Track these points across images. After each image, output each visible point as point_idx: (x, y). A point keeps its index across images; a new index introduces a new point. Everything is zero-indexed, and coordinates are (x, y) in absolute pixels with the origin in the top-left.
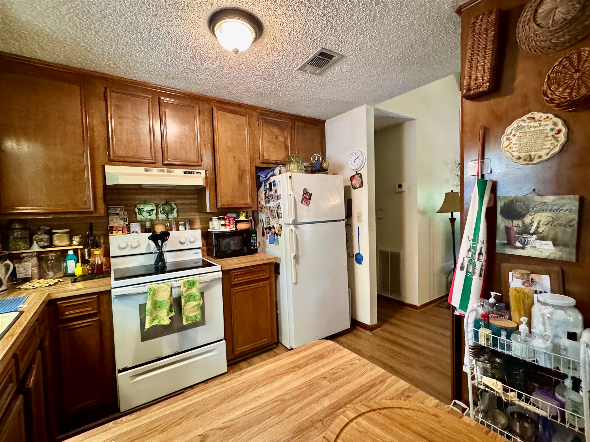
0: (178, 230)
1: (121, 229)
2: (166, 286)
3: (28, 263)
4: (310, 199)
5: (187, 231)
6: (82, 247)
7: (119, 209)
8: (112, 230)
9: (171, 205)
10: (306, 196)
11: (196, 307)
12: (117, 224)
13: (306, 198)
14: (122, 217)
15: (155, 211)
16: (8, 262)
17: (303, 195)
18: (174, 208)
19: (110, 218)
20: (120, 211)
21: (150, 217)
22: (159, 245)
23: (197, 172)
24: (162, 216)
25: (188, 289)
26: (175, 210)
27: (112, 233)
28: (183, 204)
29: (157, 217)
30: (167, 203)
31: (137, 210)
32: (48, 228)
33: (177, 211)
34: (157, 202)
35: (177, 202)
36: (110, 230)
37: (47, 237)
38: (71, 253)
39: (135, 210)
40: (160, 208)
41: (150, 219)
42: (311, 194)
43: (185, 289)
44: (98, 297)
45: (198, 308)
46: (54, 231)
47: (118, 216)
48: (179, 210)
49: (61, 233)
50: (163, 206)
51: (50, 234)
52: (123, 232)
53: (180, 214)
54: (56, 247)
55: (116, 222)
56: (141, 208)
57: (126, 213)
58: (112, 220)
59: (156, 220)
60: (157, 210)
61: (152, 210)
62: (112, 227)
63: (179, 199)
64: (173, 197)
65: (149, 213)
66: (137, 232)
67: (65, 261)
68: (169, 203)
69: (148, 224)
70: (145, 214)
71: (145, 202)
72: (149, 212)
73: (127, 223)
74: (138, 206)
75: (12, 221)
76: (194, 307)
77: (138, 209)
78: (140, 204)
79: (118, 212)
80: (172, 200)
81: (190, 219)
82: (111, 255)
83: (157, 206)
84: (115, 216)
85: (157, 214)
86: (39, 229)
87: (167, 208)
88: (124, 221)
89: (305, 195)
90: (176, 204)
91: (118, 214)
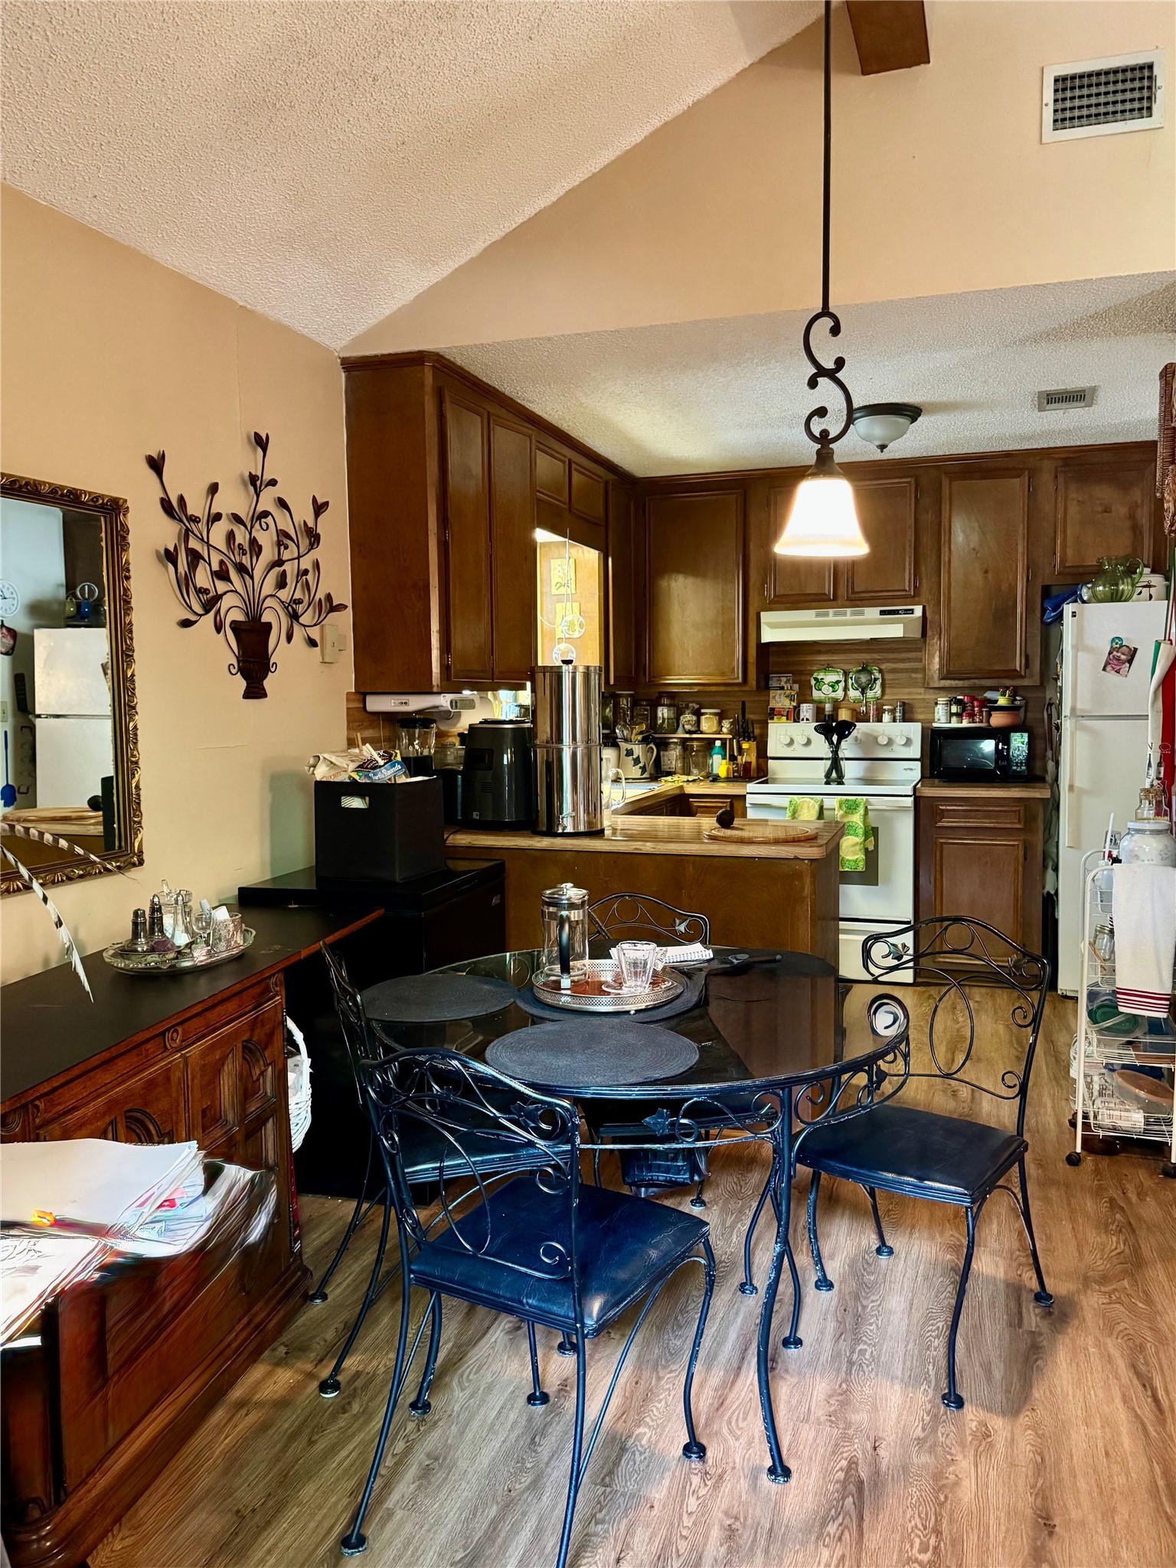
0: (880, 720)
1: (785, 714)
2: (812, 802)
3: (673, 752)
4: (1130, 661)
5: (898, 724)
6: (731, 736)
7: (784, 679)
8: (772, 713)
9: (870, 673)
10: (1119, 654)
11: (858, 848)
12: (779, 705)
13: (1118, 659)
14: (788, 692)
15: (842, 684)
16: (652, 745)
17: (1110, 653)
18: (876, 679)
19: (772, 693)
20: (786, 683)
21: (833, 695)
22: (833, 743)
23: (906, 610)
24: (854, 694)
25: (846, 814)
26: (879, 683)
27: (773, 719)
28: (893, 671)
29: (846, 695)
30: (865, 669)
31: (813, 682)
32: (696, 706)
33: (883, 686)
34: (846, 667)
35: (883, 667)
36: (770, 714)
37: (694, 718)
38: (718, 743)
39: (810, 681)
40: (851, 678)
41: (833, 698)
42: (1136, 650)
43: (841, 812)
44: (731, 803)
45: (860, 850)
46: (703, 711)
47: (783, 692)
48: (887, 682)
49: (711, 714)
50: (858, 675)
51: (698, 714)
52: (787, 719)
53: (888, 691)
54: (702, 733)
55: (780, 701)
56: (819, 677)
57: (796, 687)
58: (774, 697)
59: (843, 700)
60: (846, 681)
61: (838, 682)
62: (773, 709)
63: (888, 661)
64: (877, 656)
65: (833, 687)
66: (807, 719)
67: (711, 756)
68: (869, 668)
69: (828, 707)
70: (826, 689)
71: (828, 667)
72: (833, 685)
73: (795, 704)
74: (815, 675)
75: (661, 694)
76: (854, 845)
77: (816, 679)
78: (818, 670)
79: (783, 684)
80: (875, 662)
81: (906, 701)
82: (769, 754)
83: (846, 674)
84: (779, 692)
85: (846, 689)
86: (687, 707)
87: (864, 679)
88: (791, 700)
89: (1115, 653)
90: (880, 671)
91: (782, 688)
